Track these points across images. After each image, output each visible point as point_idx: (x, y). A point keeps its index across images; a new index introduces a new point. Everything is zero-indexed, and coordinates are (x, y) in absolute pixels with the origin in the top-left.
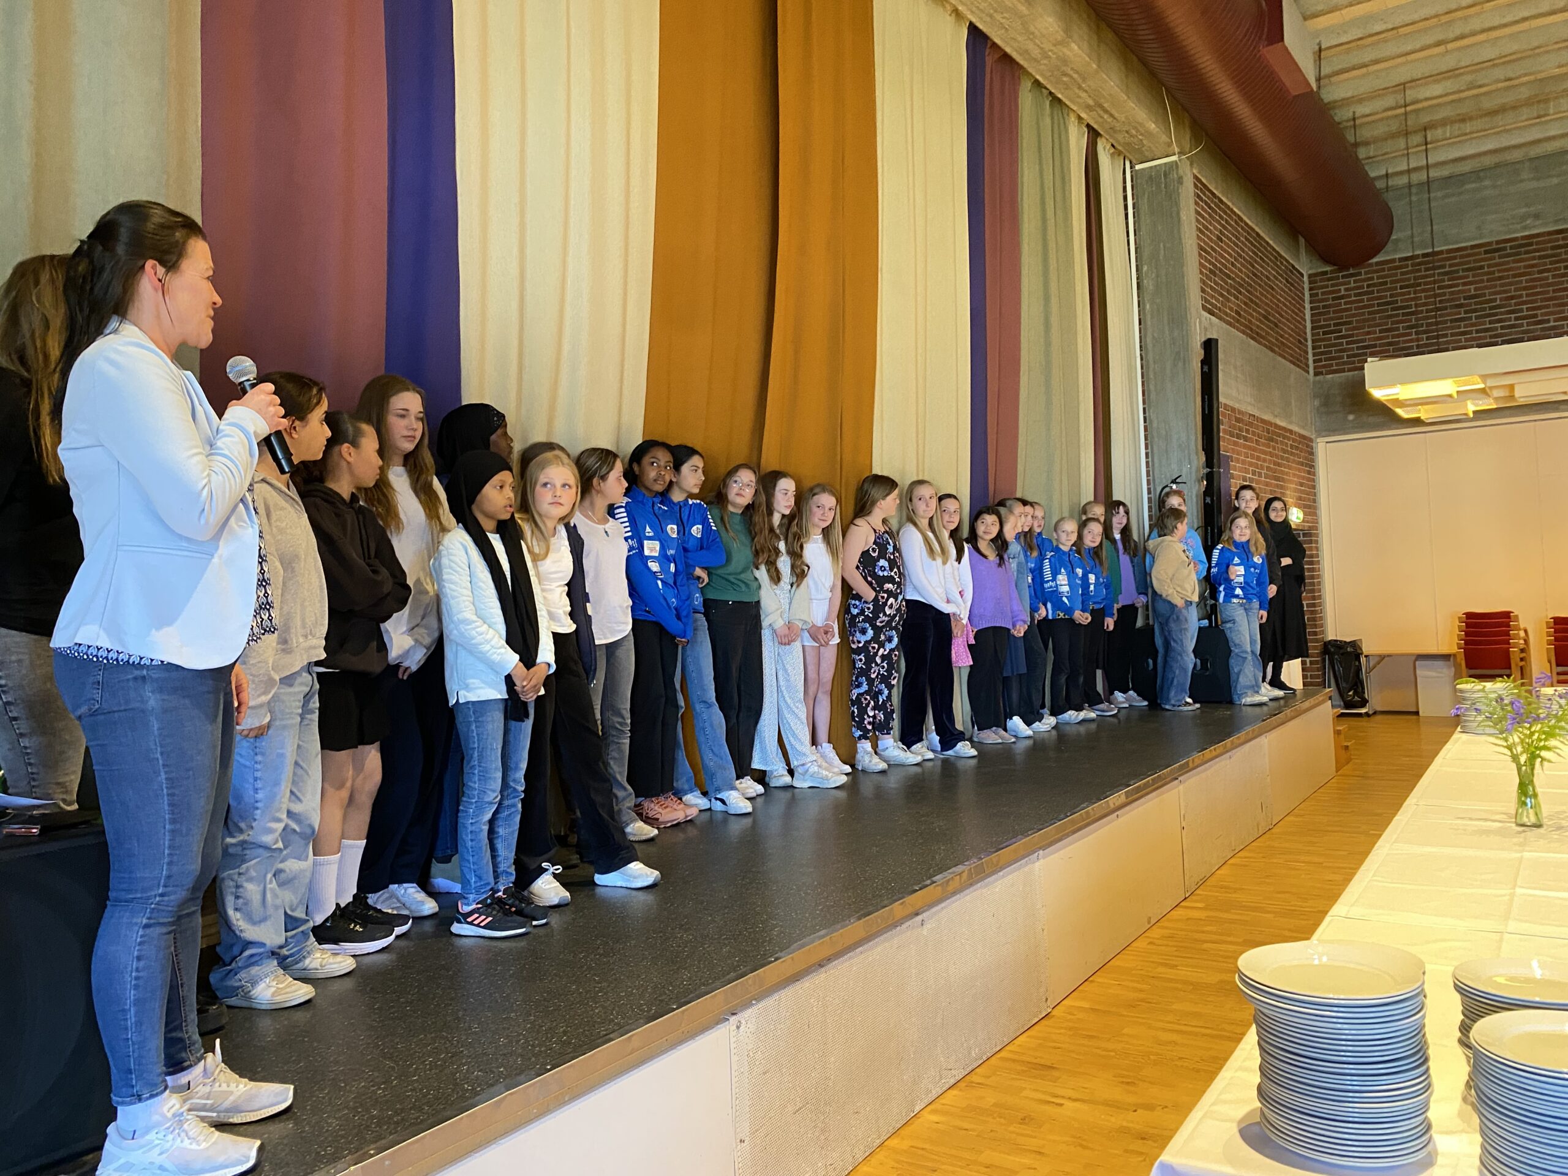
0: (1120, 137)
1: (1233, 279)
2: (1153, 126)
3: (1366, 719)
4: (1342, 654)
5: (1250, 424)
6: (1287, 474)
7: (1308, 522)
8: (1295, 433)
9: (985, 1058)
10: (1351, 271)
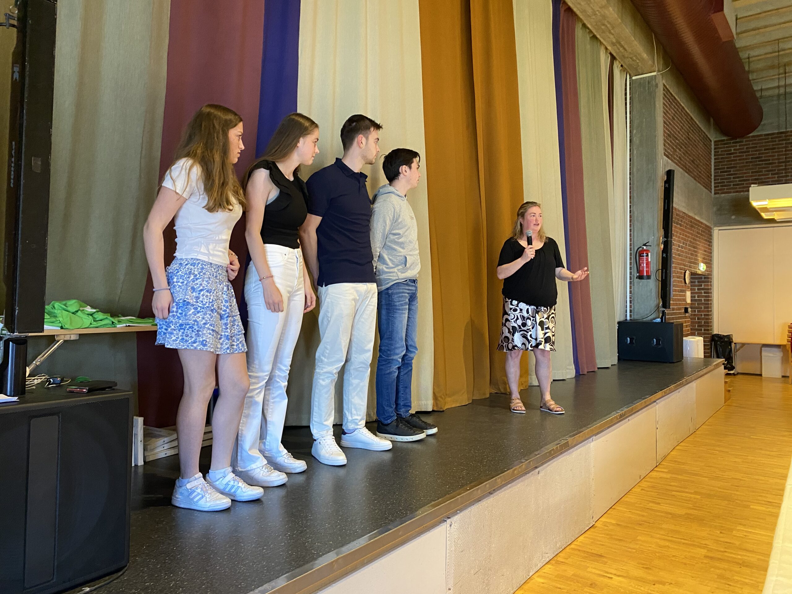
0: (626, 61)
1: (679, 140)
2: (645, 55)
3: (733, 376)
4: (722, 342)
5: (683, 217)
6: (699, 245)
7: (707, 271)
8: (704, 224)
9: (563, 548)
10: (738, 140)
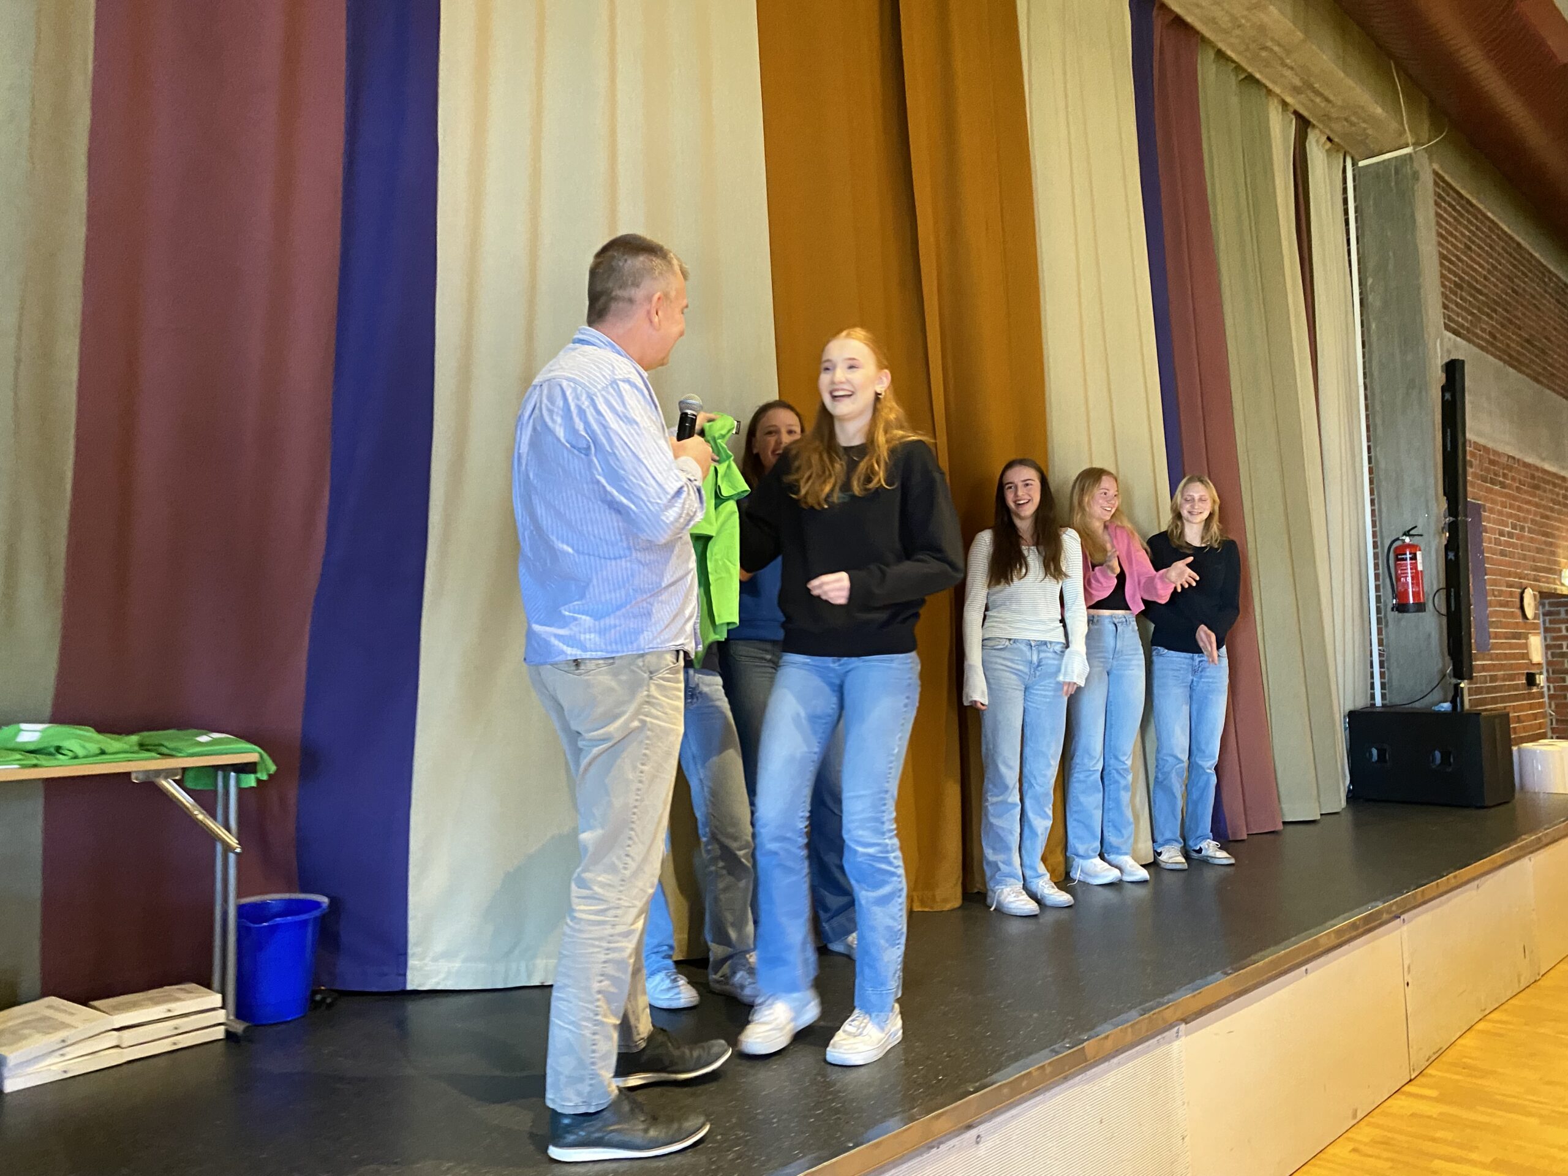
0: (1336, 126)
1: (1486, 296)
2: (1379, 110)
5: (1510, 468)
6: (1558, 529)
